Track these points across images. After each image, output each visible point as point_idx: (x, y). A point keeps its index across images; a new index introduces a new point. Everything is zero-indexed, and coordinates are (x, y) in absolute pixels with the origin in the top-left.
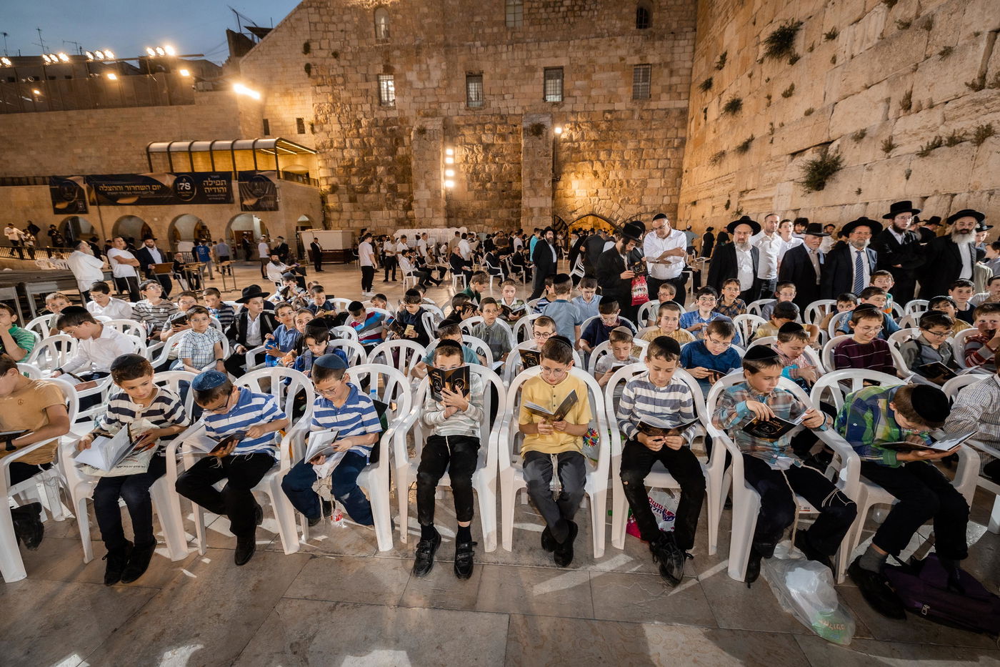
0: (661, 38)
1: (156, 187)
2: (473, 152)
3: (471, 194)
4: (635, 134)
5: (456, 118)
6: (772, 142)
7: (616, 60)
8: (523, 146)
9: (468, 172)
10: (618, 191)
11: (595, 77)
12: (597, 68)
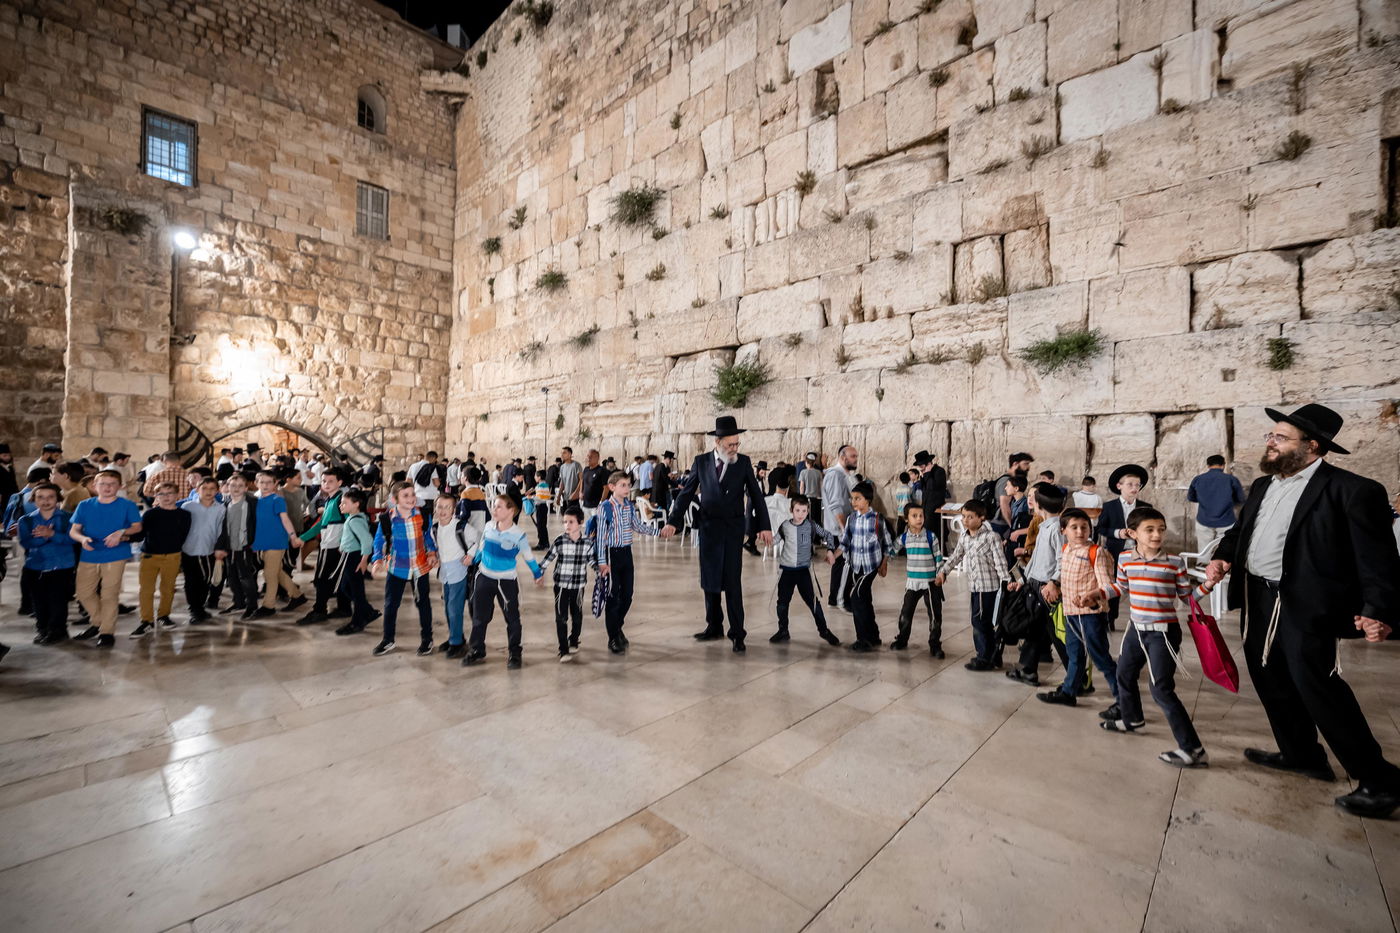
0: (404, 157)
4: (363, 289)
6: (636, 336)
7: (322, 159)
8: (71, 247)
10: (333, 384)
11: (274, 168)
12: (280, 156)
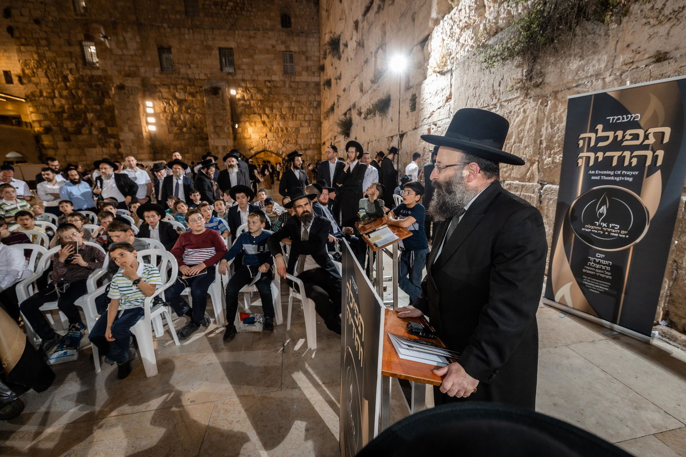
0: (298, 35)
2: (170, 105)
3: (171, 136)
4: (287, 97)
5: (153, 79)
7: (270, 47)
8: (205, 102)
9: (167, 119)
10: (280, 135)
11: (256, 57)
12: (257, 51)
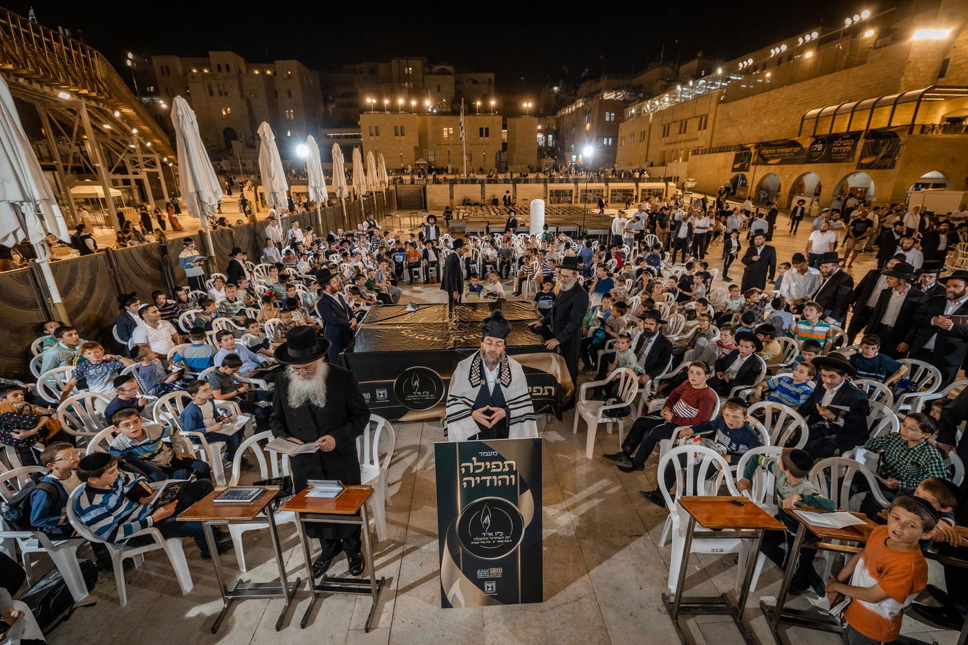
1: (797, 149)
